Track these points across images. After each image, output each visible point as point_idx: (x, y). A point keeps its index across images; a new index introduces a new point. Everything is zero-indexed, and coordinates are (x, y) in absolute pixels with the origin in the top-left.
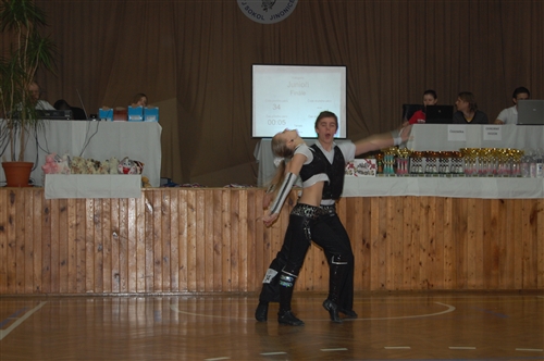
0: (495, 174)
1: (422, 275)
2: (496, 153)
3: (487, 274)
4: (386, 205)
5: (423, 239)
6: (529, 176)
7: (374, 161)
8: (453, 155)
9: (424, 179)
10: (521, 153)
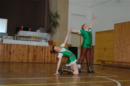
0: (36, 41)
1: (21, 59)
2: (36, 37)
3: (33, 60)
4: (15, 46)
5: (22, 53)
6: (42, 42)
7: (13, 37)
8: (28, 37)
9: (22, 41)
10: (41, 37)
